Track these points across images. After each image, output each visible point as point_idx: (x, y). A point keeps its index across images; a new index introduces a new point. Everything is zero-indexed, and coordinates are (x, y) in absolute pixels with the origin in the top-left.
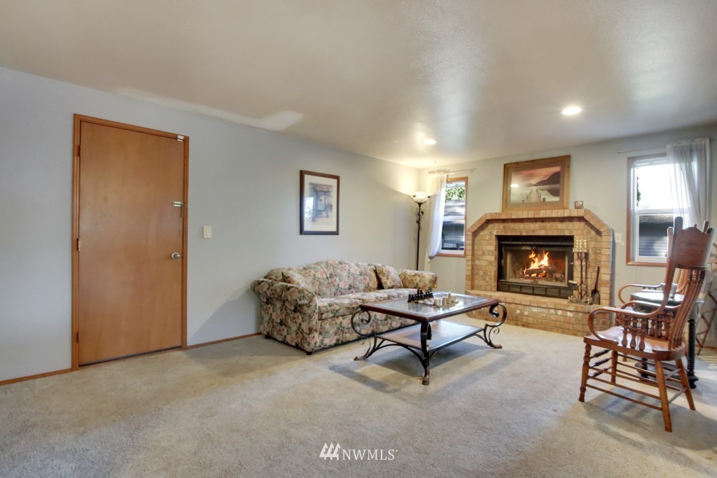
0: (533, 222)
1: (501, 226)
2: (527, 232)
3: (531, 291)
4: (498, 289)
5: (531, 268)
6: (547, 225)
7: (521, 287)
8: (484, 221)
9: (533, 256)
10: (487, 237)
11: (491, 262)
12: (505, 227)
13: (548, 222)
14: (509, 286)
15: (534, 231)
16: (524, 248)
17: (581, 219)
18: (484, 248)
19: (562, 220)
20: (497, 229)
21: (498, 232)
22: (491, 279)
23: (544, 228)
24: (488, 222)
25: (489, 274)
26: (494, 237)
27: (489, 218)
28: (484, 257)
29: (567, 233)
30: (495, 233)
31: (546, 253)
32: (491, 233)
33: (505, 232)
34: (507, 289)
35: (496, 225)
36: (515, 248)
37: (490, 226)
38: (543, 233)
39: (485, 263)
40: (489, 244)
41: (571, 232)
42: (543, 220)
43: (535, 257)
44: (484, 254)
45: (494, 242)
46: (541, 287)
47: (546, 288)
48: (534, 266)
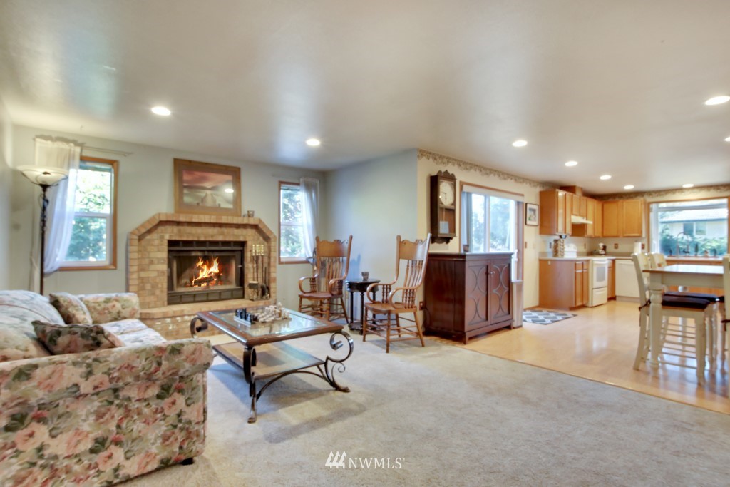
0: (211, 226)
1: (175, 229)
2: (205, 237)
3: (205, 298)
4: (170, 302)
5: (200, 278)
6: (225, 230)
7: (195, 296)
8: (156, 222)
9: (201, 263)
10: (156, 242)
11: (163, 272)
12: (179, 231)
13: (226, 227)
14: (181, 297)
15: (212, 236)
16: (194, 254)
17: (255, 227)
18: (152, 255)
19: (238, 226)
20: (170, 233)
21: (170, 236)
22: (162, 292)
23: (222, 234)
24: (161, 223)
25: (160, 286)
26: (166, 243)
27: (163, 219)
28: (152, 267)
29: (242, 239)
30: (167, 237)
31: (215, 257)
32: (162, 238)
33: (180, 236)
34: (178, 301)
35: (169, 228)
36: (185, 254)
37: (161, 229)
38: (220, 238)
39: (153, 274)
40: (159, 251)
41: (245, 238)
42: (220, 225)
43: (203, 265)
44: (151, 262)
45: (165, 247)
46: (214, 292)
47: (220, 293)
48: (204, 274)
